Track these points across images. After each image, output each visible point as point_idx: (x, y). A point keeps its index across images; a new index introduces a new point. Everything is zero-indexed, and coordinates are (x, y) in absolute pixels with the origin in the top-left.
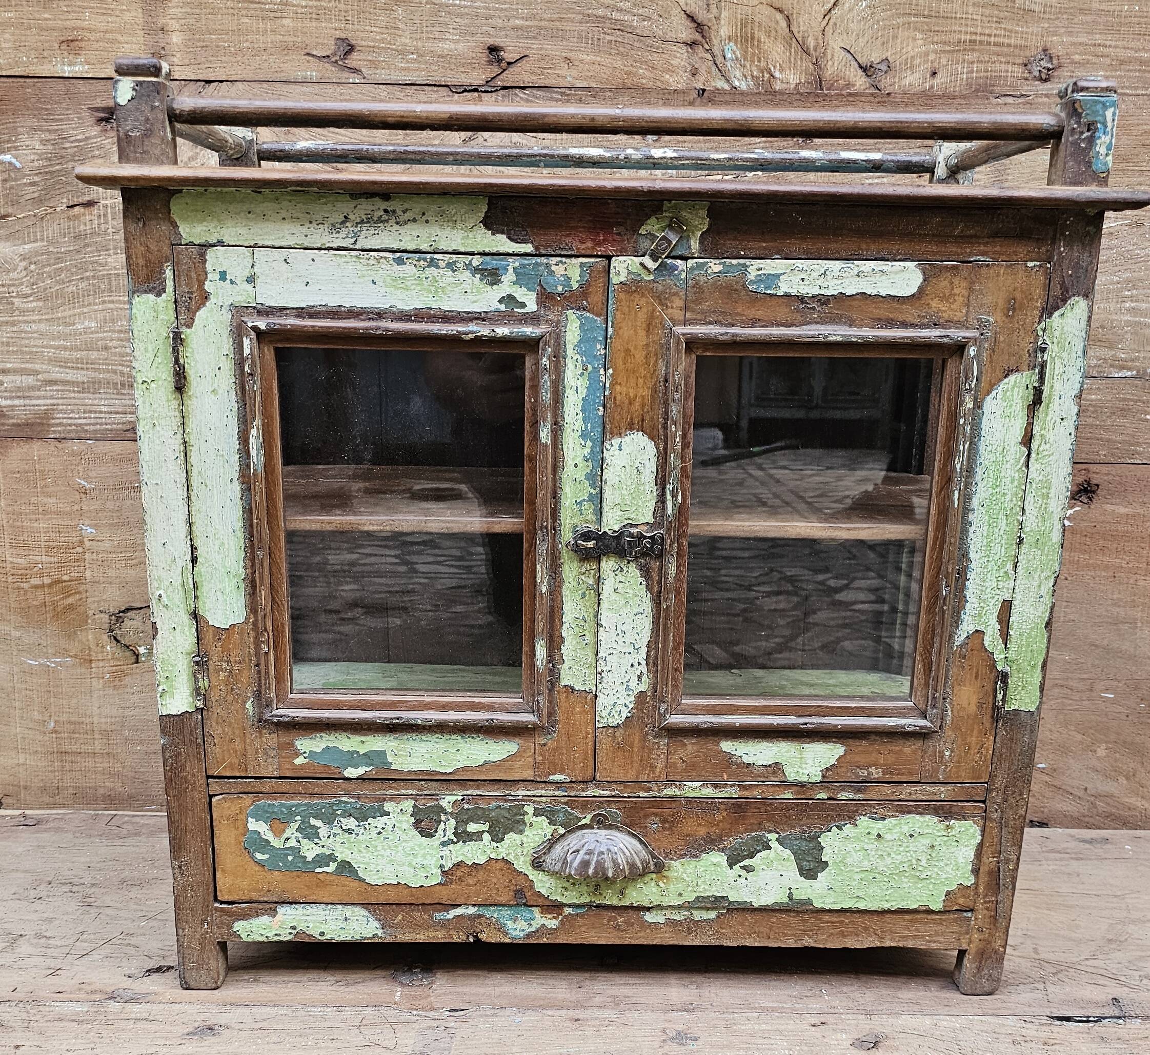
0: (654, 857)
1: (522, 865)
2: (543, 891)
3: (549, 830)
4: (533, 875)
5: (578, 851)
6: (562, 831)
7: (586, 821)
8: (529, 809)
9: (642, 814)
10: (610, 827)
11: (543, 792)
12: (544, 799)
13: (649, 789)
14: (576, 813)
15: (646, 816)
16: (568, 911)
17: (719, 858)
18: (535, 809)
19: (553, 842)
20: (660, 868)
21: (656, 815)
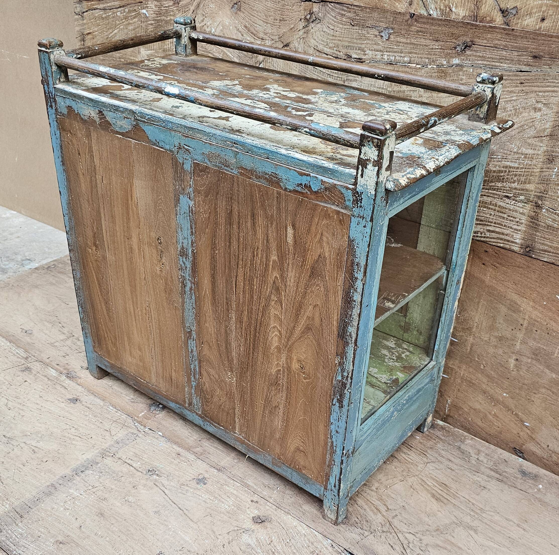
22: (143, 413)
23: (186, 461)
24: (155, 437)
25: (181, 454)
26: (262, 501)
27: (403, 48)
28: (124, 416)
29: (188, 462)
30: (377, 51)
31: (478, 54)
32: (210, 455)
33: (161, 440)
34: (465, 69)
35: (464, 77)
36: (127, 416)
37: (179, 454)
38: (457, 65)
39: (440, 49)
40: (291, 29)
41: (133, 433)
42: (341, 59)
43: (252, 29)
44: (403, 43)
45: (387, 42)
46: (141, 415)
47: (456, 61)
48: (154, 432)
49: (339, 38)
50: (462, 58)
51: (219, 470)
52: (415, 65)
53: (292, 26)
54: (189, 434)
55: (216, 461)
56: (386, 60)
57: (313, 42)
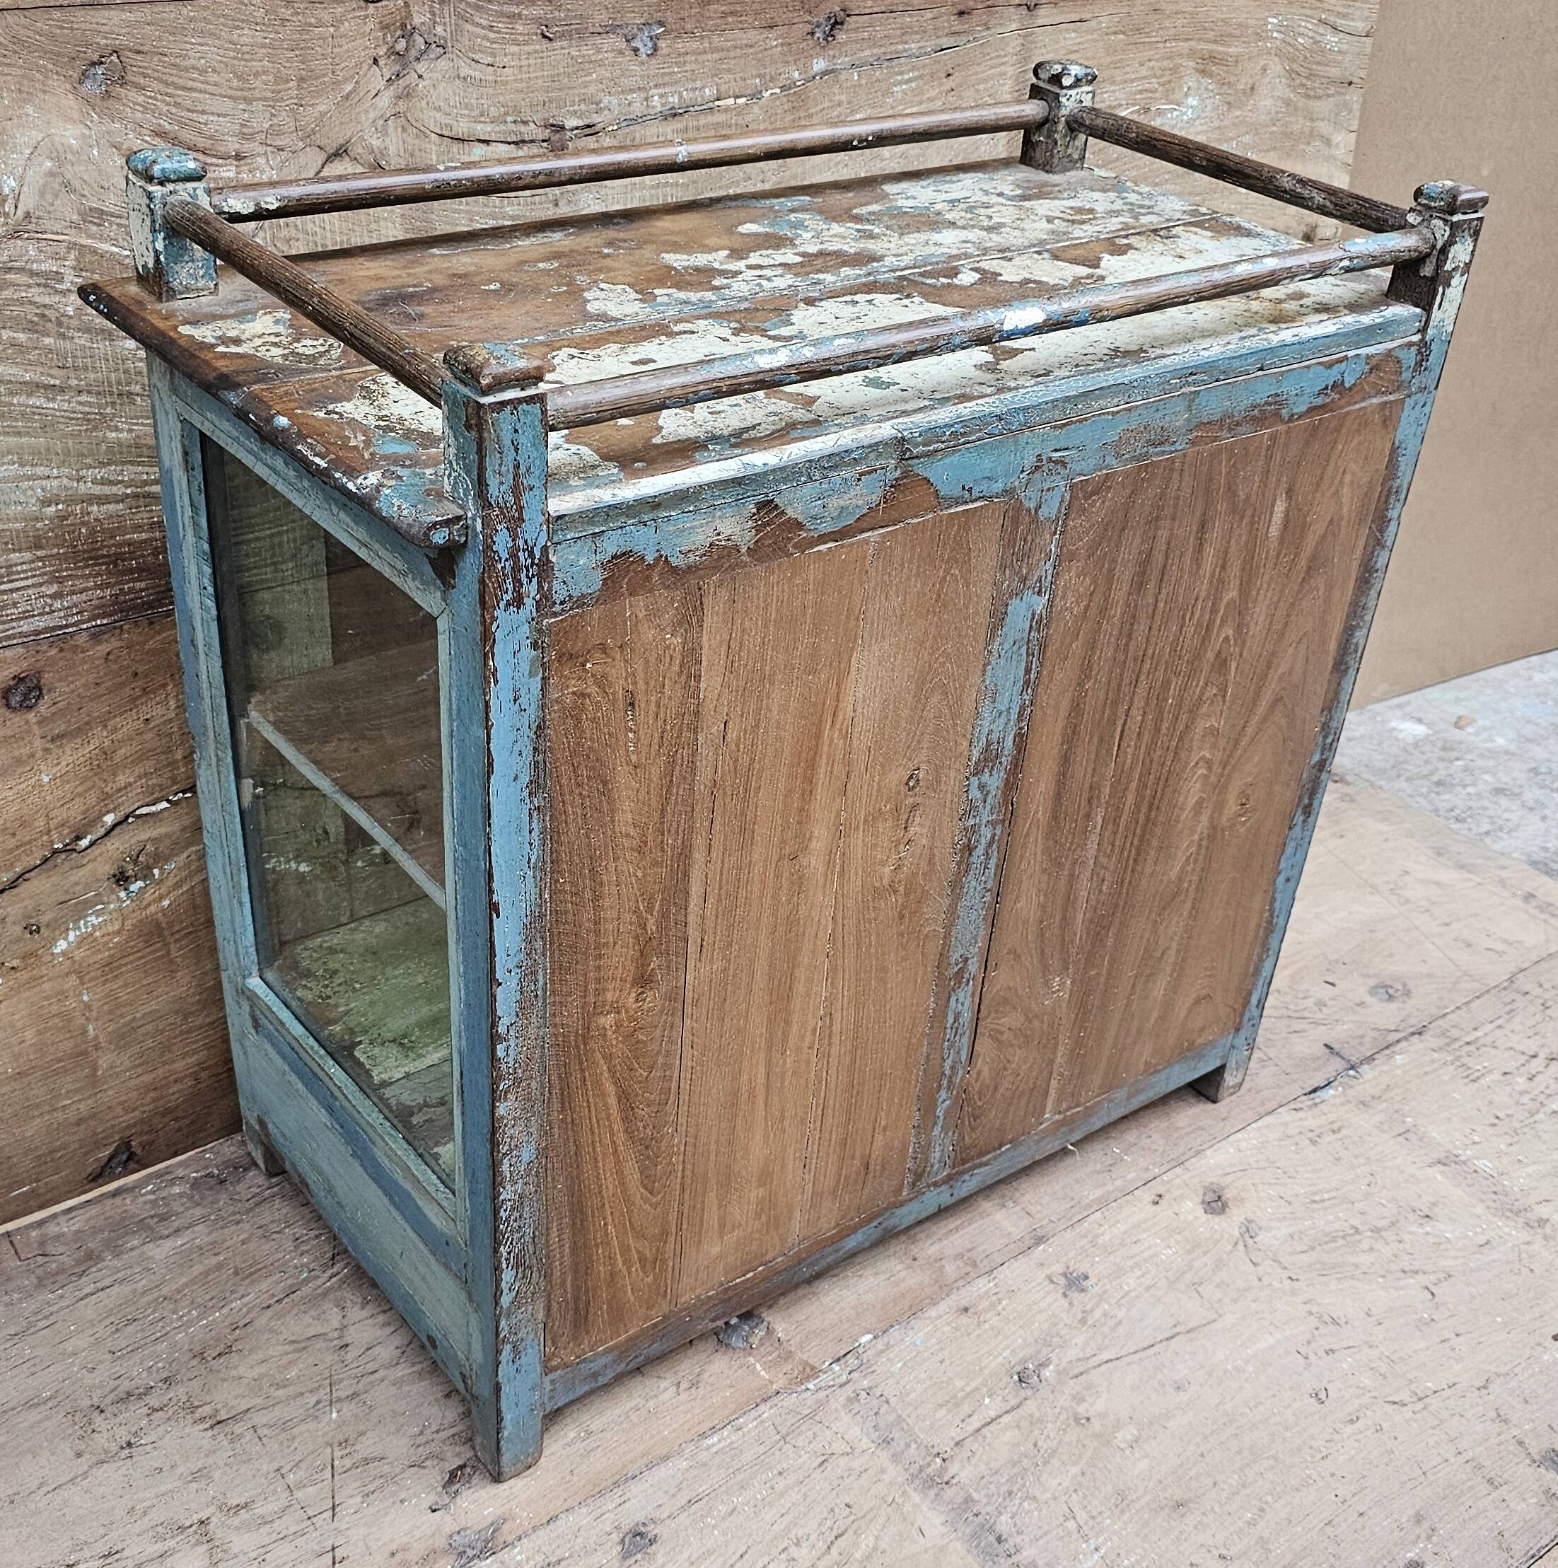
22: (758, 1367)
23: (994, 1298)
24: (882, 1351)
25: (964, 1303)
26: (1157, 1187)
27: (694, 66)
28: (766, 1411)
29: (1000, 1296)
30: (632, 91)
31: (860, 36)
32: (980, 1249)
33: (899, 1338)
34: (842, 77)
35: (843, 98)
36: (769, 1404)
37: (966, 1310)
38: (825, 73)
39: (782, 45)
40: (347, 97)
41: (849, 1400)
42: (532, 141)
43: (187, 136)
44: (695, 53)
45: (654, 61)
46: (763, 1373)
47: (819, 65)
48: (861, 1350)
49: (515, 85)
50: (831, 53)
51: (1040, 1240)
52: (731, 101)
53: (349, 88)
54: (883, 1277)
55: (1005, 1241)
56: (659, 109)
57: (433, 120)
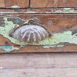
0: (49, 33)
1: (6, 36)
2: (14, 42)
3: (14, 26)
4: (10, 38)
5: (24, 33)
6: (18, 26)
7: (27, 22)
8: (6, 19)
9: (47, 19)
10: (35, 24)
11: (10, 13)
12: (10, 15)
13: (50, 11)
14: (23, 20)
15: (48, 20)
16: (21, 46)
17: (70, 33)
18: (8, 19)
19: (15, 29)
20: (50, 36)
21: (51, 20)
